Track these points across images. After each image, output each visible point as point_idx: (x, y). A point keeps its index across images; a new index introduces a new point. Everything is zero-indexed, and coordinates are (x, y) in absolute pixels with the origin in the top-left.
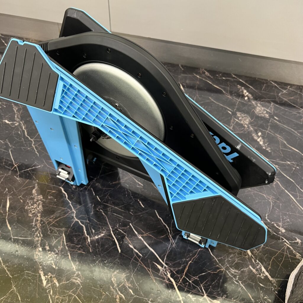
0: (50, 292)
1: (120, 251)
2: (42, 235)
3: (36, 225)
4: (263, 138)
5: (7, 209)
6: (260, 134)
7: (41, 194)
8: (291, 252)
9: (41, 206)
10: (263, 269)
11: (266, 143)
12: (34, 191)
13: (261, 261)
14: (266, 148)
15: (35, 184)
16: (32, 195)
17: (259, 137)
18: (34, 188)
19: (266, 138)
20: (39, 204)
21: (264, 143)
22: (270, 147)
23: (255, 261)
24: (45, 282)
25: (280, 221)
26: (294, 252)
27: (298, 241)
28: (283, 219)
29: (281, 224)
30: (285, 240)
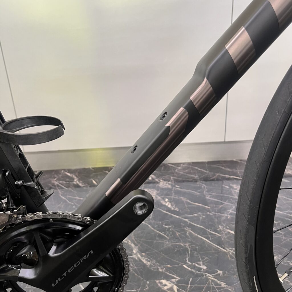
4: (170, 202)
6: (167, 200)
8: (216, 284)
11: (173, 205)
14: (174, 209)
17: (166, 202)
19: (172, 202)
21: (172, 205)
22: (177, 207)
25: (200, 261)
26: (218, 282)
27: (220, 272)
28: (203, 258)
29: (201, 263)
30: (208, 275)
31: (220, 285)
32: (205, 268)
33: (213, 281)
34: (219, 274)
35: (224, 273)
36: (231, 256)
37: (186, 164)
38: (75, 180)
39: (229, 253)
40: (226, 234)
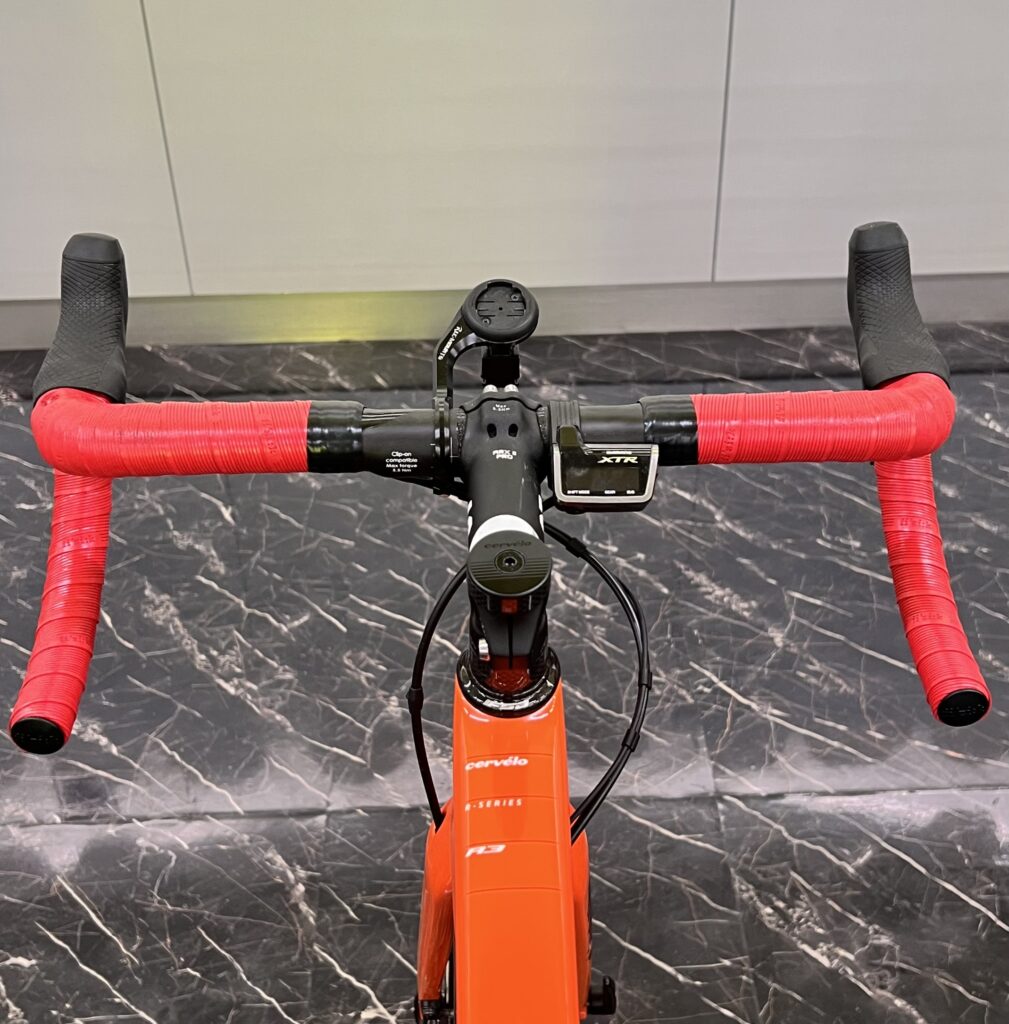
0: (246, 697)
1: (344, 629)
2: (196, 642)
3: (177, 632)
5: (110, 624)
7: (164, 591)
8: (630, 572)
9: (173, 609)
10: (588, 599)
12: (147, 592)
13: (584, 590)
15: (143, 583)
16: (147, 597)
18: (144, 588)
20: (168, 607)
23: (574, 593)
24: (232, 691)
25: (607, 539)
26: (635, 570)
27: (641, 556)
28: (613, 535)
29: (609, 542)
30: (618, 559)
31: (636, 573)
32: (615, 549)
33: (625, 568)
34: (639, 560)
35: (647, 558)
36: (667, 534)
37: (612, 338)
38: (331, 374)
39: (665, 528)
40: (668, 497)
